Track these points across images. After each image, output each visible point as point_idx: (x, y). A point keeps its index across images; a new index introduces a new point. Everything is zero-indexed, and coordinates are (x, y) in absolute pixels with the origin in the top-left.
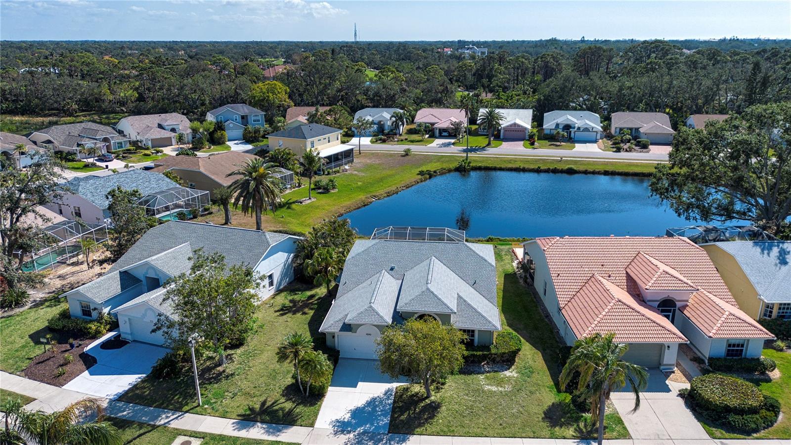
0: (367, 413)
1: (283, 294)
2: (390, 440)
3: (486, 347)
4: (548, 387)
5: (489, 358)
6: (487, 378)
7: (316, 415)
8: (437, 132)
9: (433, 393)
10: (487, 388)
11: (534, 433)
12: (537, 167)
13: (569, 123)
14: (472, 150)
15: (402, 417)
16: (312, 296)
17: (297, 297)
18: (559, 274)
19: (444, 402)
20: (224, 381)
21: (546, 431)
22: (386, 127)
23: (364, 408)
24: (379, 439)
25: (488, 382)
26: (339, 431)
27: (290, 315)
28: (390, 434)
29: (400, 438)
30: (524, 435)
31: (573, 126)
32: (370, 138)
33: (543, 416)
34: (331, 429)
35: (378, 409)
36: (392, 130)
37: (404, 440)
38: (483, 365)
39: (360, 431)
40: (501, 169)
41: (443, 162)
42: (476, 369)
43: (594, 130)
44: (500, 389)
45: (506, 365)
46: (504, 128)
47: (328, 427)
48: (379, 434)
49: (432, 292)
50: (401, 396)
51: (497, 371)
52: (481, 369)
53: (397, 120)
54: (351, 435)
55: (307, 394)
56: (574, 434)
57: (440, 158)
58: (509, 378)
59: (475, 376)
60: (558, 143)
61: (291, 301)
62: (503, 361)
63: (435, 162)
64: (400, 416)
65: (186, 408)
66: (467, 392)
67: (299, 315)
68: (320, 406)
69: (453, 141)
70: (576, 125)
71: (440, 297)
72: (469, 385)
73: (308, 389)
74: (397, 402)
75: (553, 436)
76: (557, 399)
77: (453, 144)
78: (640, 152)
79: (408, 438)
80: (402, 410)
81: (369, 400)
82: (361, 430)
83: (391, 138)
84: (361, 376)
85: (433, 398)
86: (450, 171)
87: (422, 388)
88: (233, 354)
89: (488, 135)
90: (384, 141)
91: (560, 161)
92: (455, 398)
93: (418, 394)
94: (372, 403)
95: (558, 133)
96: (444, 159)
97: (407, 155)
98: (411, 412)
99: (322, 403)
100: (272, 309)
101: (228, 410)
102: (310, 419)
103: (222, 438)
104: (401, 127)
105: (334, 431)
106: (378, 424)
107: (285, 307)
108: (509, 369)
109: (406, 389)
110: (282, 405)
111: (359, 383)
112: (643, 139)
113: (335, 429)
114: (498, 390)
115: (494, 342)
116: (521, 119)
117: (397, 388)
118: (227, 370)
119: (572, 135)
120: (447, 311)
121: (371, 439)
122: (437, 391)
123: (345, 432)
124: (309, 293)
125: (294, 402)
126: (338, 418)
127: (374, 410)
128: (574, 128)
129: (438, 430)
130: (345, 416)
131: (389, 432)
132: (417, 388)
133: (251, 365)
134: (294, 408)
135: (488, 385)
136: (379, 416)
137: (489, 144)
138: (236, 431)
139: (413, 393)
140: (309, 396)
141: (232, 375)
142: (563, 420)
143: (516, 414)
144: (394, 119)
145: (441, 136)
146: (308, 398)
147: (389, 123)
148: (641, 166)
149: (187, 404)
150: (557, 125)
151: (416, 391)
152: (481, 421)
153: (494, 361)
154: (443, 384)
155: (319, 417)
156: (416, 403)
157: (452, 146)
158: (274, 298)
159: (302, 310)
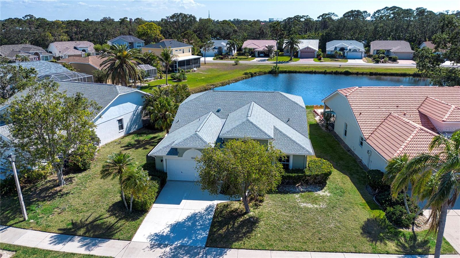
0: (187, 227)
1: (131, 136)
2: (206, 254)
3: (301, 170)
4: (360, 205)
5: (303, 180)
6: (302, 196)
7: (136, 229)
8: (257, 54)
9: (252, 209)
10: (303, 205)
11: (355, 247)
12: (324, 71)
13: (343, 46)
14: (279, 63)
15: (221, 231)
16: (154, 138)
17: (141, 138)
18: (361, 113)
19: (262, 217)
20: (57, 199)
21: (368, 245)
22: (224, 51)
23: (184, 222)
24: (195, 252)
25: (303, 200)
26: (156, 245)
27: (133, 149)
28: (207, 248)
29: (217, 252)
30: (345, 249)
31: (346, 48)
32: (213, 58)
33: (361, 231)
34: (148, 243)
35: (197, 223)
36: (227, 53)
37: (221, 254)
38: (298, 186)
39: (177, 245)
40: (300, 72)
41: (260, 68)
42: (292, 189)
43: (360, 51)
44: (316, 206)
45: (319, 186)
46: (300, 50)
47: (145, 240)
48: (196, 248)
49: (252, 123)
50: (221, 212)
51: (311, 191)
52: (296, 189)
53: (230, 46)
54: (168, 249)
55: (131, 209)
56: (397, 249)
57: (258, 67)
58: (323, 197)
59: (290, 195)
60: (337, 59)
61: (136, 141)
62: (316, 183)
63: (255, 68)
64: (219, 230)
65: (12, 222)
66: (284, 208)
67: (140, 150)
68: (142, 221)
69: (267, 59)
70: (348, 48)
71: (258, 126)
72: (285, 202)
73: (131, 205)
74: (217, 217)
75: (375, 252)
76: (372, 215)
77: (267, 60)
78: (392, 63)
79: (226, 252)
80: (221, 224)
81: (190, 215)
82: (178, 243)
83: (227, 57)
84: (185, 195)
85: (251, 214)
86: (265, 73)
87: (242, 205)
88: (74, 177)
89: (290, 56)
90: (222, 59)
91: (340, 67)
92: (273, 213)
93: (237, 210)
94: (193, 218)
95: (336, 53)
96: (261, 67)
97: (237, 64)
98: (230, 227)
99: (144, 218)
100: (120, 146)
101: (52, 224)
102: (129, 233)
103: (35, 251)
104: (233, 51)
105: (151, 245)
106: (196, 237)
107: (130, 144)
108: (322, 189)
109: (226, 206)
110: (105, 220)
111: (183, 200)
112: (393, 56)
113: (153, 243)
114: (314, 207)
115: (307, 165)
116: (312, 45)
117: (217, 205)
118: (64, 190)
119: (346, 54)
120: (264, 137)
121: (187, 253)
122: (256, 207)
123: (162, 246)
124: (152, 136)
125: (117, 217)
126: (157, 232)
127: (194, 224)
128: (347, 50)
129: (257, 243)
130: (165, 230)
131: (206, 246)
132: (236, 205)
133: (87, 185)
134: (116, 223)
135: (303, 202)
136: (198, 230)
137: (291, 60)
138: (52, 244)
139: (232, 209)
140: (133, 212)
141: (67, 193)
142: (381, 235)
143: (334, 228)
144: (228, 46)
145: (259, 56)
146: (131, 213)
147: (225, 48)
148: (394, 69)
149: (13, 219)
150: (336, 48)
151: (235, 207)
152: (299, 235)
153: (307, 183)
154: (261, 201)
155: (139, 231)
156: (235, 218)
157: (267, 61)
158: (123, 138)
159: (144, 147)
